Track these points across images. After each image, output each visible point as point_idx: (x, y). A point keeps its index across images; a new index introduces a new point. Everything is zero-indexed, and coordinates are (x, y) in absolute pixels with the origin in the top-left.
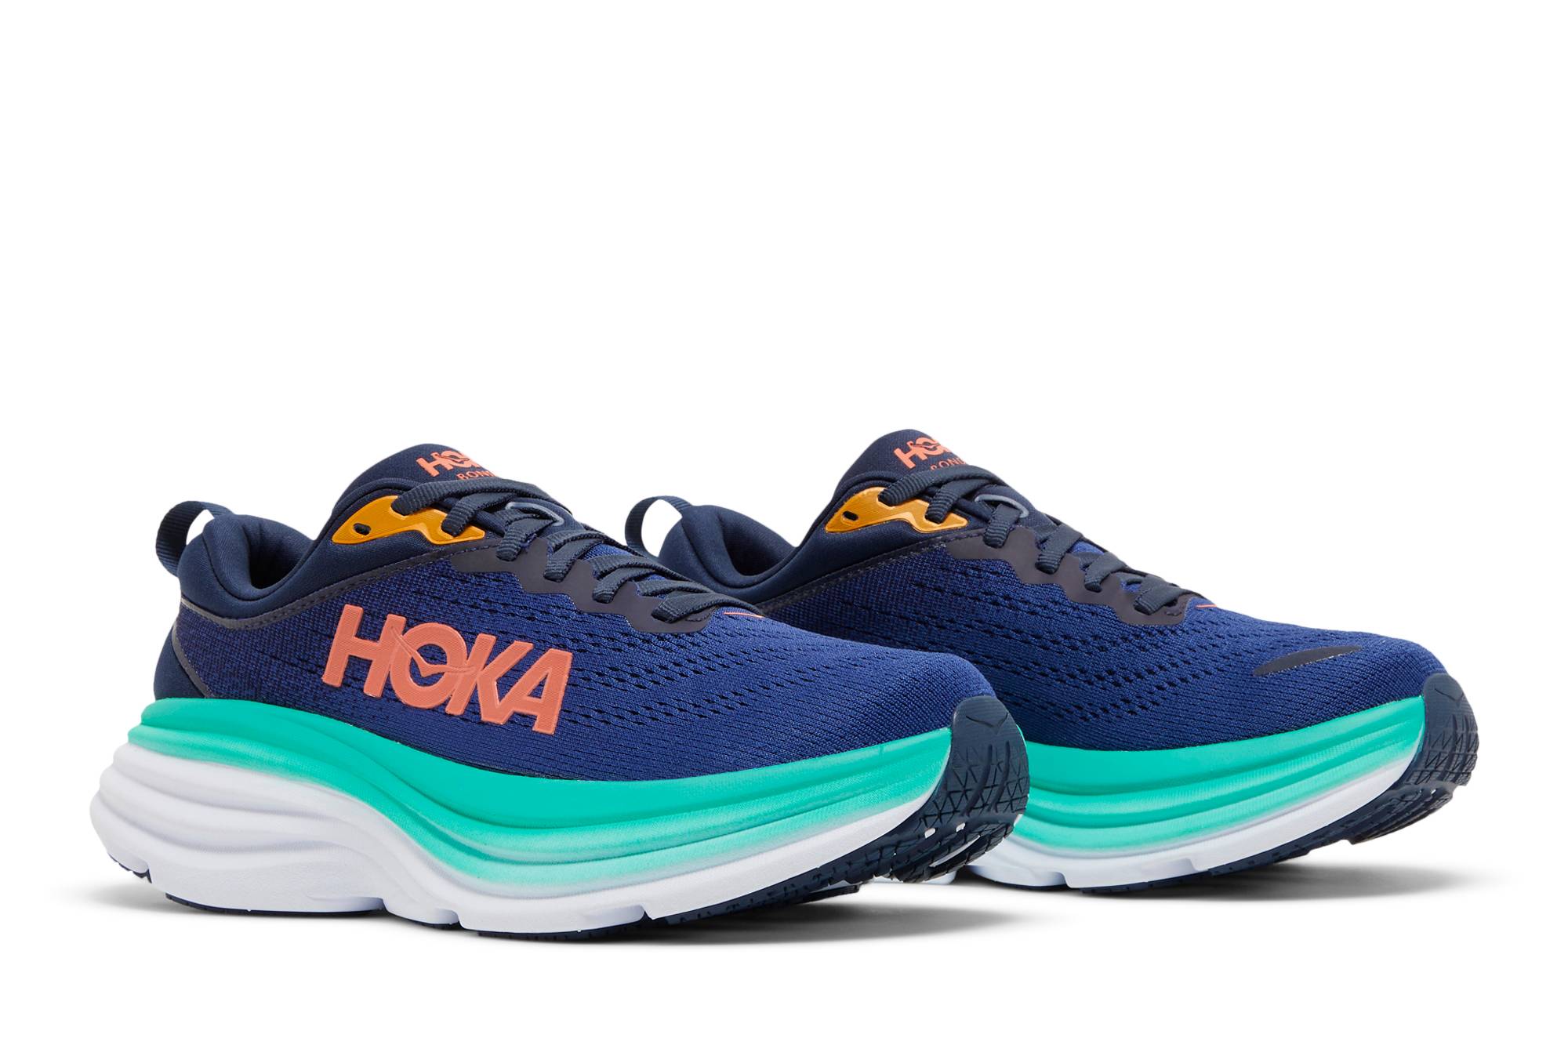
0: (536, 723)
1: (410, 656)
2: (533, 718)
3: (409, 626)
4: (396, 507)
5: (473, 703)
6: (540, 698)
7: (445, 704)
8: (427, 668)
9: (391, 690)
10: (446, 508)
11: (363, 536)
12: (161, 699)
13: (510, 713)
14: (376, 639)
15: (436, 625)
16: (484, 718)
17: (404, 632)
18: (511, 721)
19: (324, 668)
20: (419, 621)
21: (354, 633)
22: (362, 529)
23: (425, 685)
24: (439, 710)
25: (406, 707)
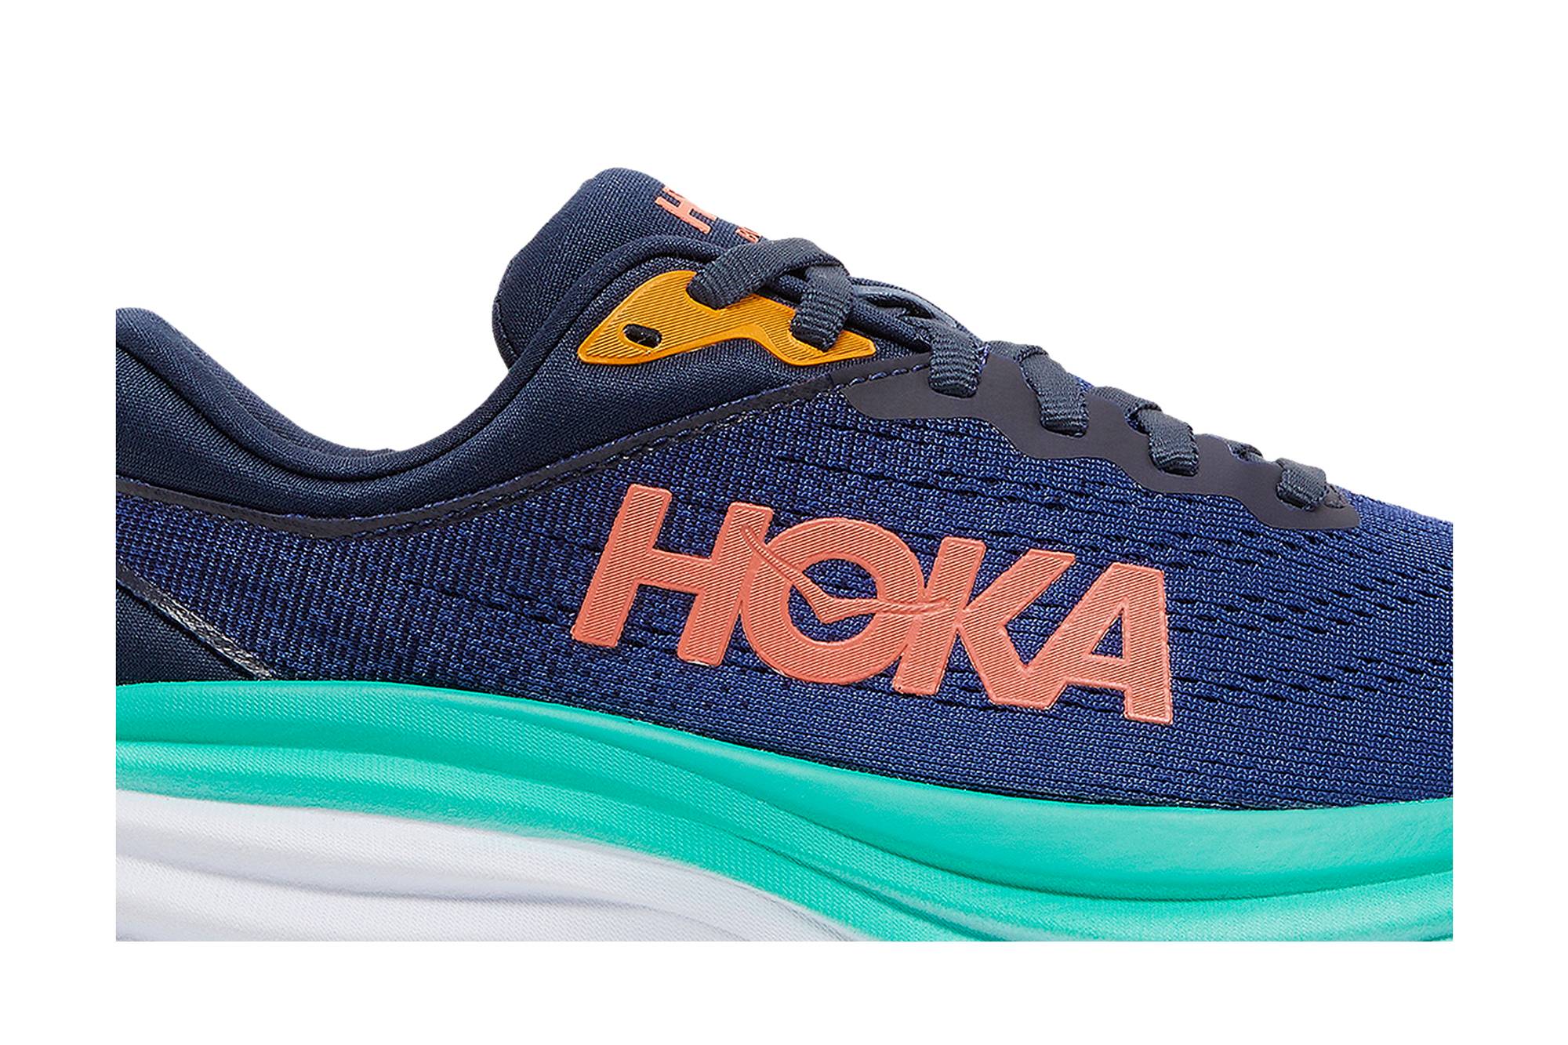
0: (1128, 702)
1: (789, 585)
2: (1120, 695)
3: (778, 524)
4: (696, 292)
5: (959, 668)
6: (1121, 655)
7: (889, 673)
8: (830, 607)
9: (747, 650)
10: (792, 298)
11: (650, 350)
12: (132, 681)
13: (1060, 686)
14: (704, 551)
15: (842, 522)
16: (995, 698)
17: (770, 535)
18: (1063, 701)
19: (577, 611)
20: (799, 516)
21: (654, 539)
22: (641, 335)
23: (831, 638)
24: (879, 684)
25: (788, 683)
